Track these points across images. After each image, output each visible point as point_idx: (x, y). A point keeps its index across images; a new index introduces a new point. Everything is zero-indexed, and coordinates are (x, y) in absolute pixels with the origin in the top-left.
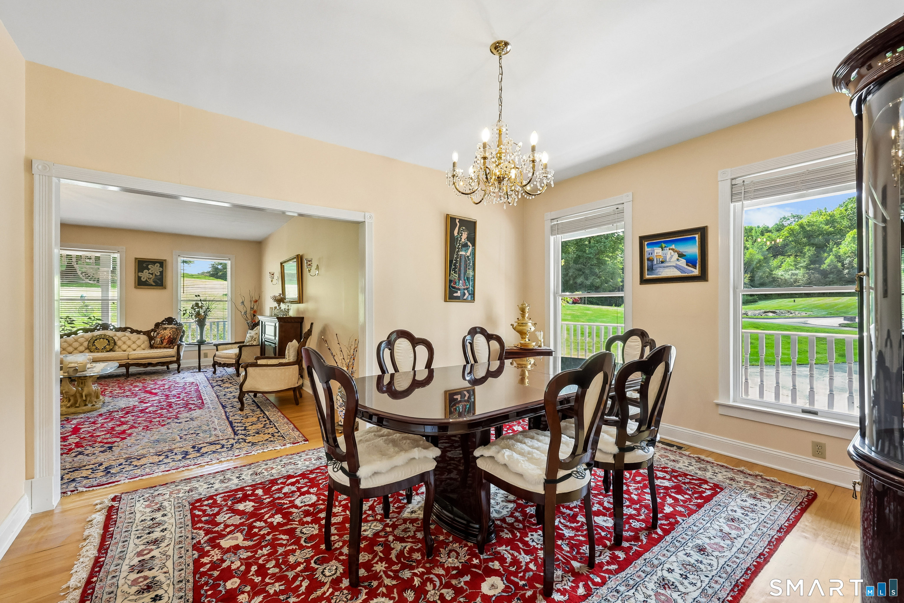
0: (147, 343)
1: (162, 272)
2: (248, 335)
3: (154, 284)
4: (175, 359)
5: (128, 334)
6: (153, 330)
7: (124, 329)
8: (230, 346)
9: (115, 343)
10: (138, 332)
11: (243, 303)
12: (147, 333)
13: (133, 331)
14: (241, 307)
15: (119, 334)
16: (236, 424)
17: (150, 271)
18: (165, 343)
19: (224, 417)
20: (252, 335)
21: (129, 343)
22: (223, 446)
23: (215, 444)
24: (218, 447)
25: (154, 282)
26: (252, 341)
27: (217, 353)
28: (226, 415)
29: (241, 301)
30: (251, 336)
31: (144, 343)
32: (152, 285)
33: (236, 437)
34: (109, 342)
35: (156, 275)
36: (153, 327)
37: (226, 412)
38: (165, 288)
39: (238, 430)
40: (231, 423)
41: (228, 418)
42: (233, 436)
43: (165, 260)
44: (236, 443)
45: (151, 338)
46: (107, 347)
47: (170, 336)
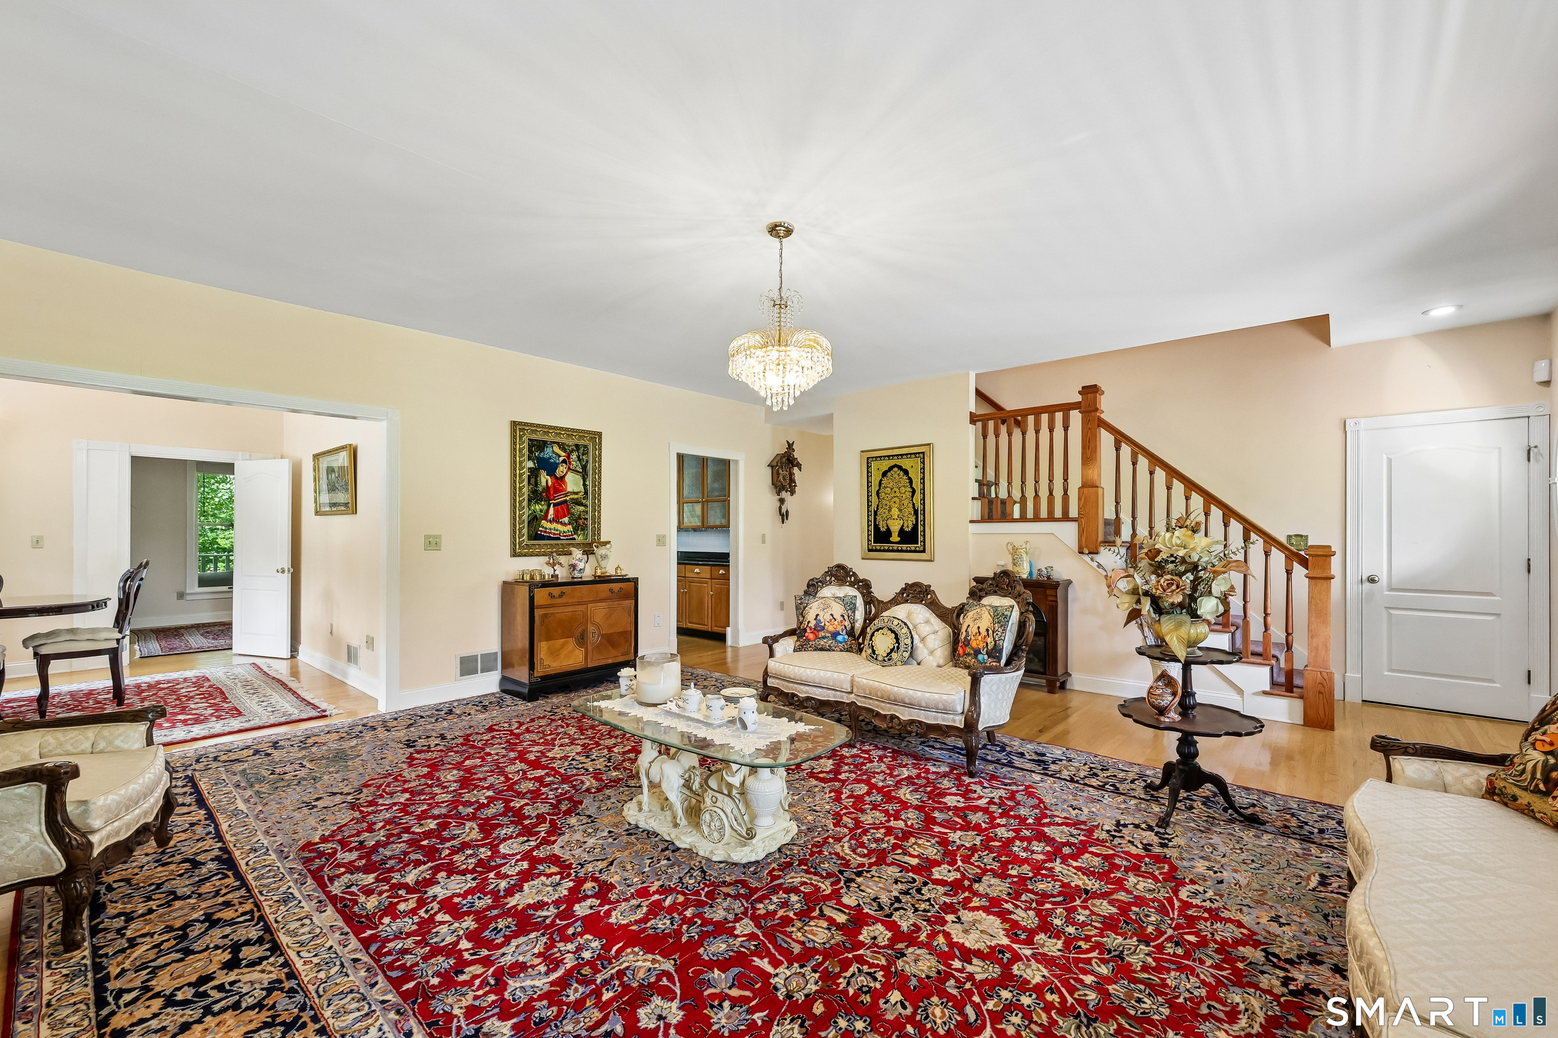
16: (188, 800)
19: (221, 818)
22: (215, 759)
23: (231, 761)
24: (225, 758)
28: (217, 827)
33: (189, 773)
37: (219, 837)
39: (183, 786)
40: (201, 802)
41: (210, 816)
42: (197, 774)
44: (191, 765)
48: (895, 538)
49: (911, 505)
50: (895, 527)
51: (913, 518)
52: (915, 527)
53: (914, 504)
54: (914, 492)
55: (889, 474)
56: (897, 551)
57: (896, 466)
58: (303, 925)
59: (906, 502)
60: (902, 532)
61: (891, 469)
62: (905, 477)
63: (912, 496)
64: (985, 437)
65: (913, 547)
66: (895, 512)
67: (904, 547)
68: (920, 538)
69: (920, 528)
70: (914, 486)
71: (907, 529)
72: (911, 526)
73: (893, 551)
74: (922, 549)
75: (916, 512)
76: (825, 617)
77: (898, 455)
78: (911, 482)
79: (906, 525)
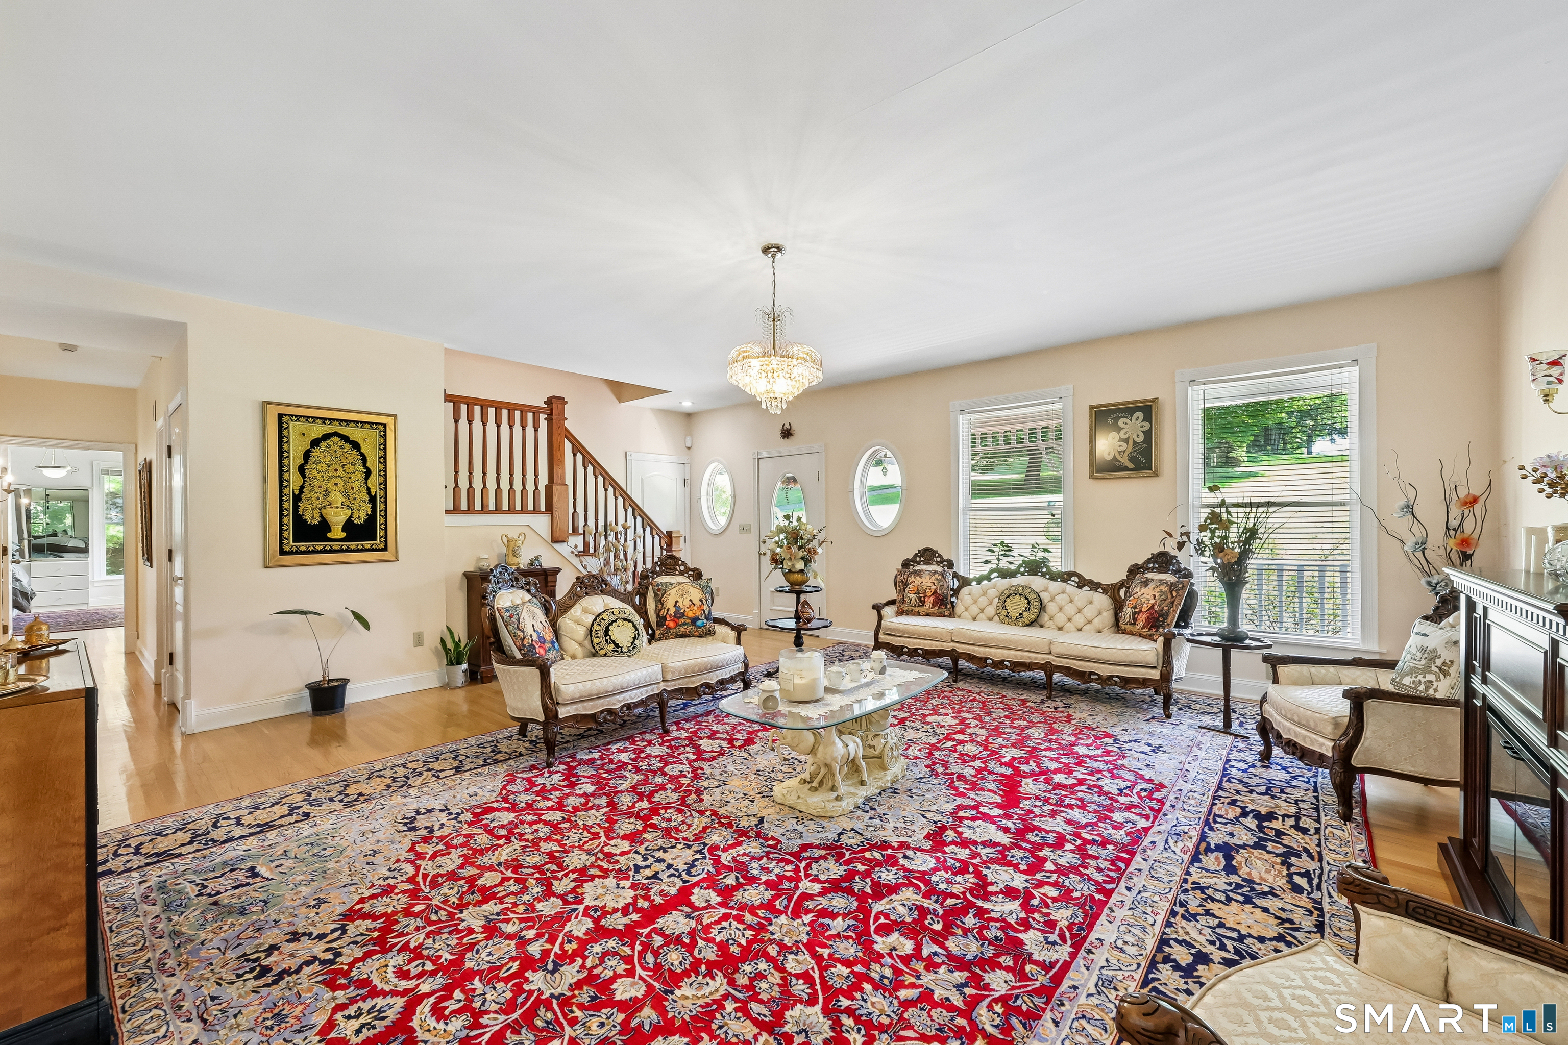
0: (1107, 616)
1: (1148, 434)
2: (1414, 642)
3: (1131, 466)
4: (1155, 675)
5: (1070, 588)
6: (1122, 584)
7: (1066, 577)
8: (1331, 669)
9: (1042, 607)
10: (1095, 586)
11: (1409, 509)
12: (1112, 591)
13: (1083, 583)
14: (1401, 524)
15: (1056, 586)
17: (1122, 432)
18: (1141, 624)
20: (1430, 643)
21: (1070, 609)
25: (1131, 460)
26: (1426, 670)
27: (1273, 691)
29: (1403, 502)
30: (1424, 650)
31: (1100, 613)
32: (1126, 469)
34: (1029, 603)
35: (1134, 442)
36: (1123, 576)
38: (1156, 475)
43: (1155, 400)
45: (1118, 606)
46: (1025, 614)
47: (1153, 605)
48: (337, 532)
49: (365, 491)
50: (337, 519)
51: (368, 508)
52: (372, 518)
53: (368, 489)
54: (368, 473)
55: (323, 444)
56: (341, 551)
57: (336, 434)
58: (1126, 943)
59: (356, 485)
60: (349, 526)
61: (326, 437)
62: (354, 452)
63: (367, 478)
64: (456, 421)
65: (367, 544)
66: (337, 497)
67: (353, 545)
68: (380, 533)
69: (380, 521)
70: (368, 465)
71: (357, 522)
72: (363, 516)
73: (331, 551)
74: (382, 546)
75: (373, 500)
76: (684, 603)
77: (342, 421)
78: (364, 460)
79: (355, 516)
